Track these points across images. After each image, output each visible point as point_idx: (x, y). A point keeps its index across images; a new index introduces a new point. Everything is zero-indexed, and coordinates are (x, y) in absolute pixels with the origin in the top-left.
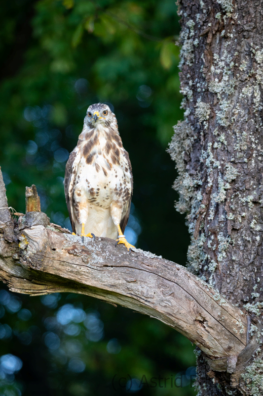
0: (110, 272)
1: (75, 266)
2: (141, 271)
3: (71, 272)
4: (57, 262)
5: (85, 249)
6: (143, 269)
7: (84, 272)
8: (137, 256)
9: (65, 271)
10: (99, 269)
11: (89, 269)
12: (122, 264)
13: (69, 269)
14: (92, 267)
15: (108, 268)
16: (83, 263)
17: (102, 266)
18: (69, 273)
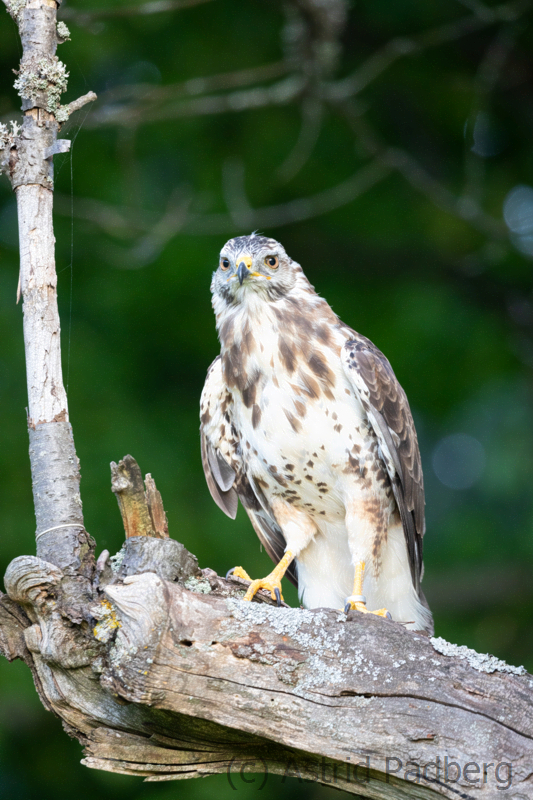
0: (360, 711)
1: (256, 692)
2: (450, 709)
3: (247, 709)
4: (198, 681)
5: (290, 645)
6: (456, 702)
7: (285, 710)
8: (448, 668)
9: (230, 709)
10: (328, 701)
11: (299, 701)
12: (398, 690)
13: (238, 702)
14: (307, 696)
15: (355, 699)
16: (280, 684)
17: (338, 693)
18: (241, 714)
